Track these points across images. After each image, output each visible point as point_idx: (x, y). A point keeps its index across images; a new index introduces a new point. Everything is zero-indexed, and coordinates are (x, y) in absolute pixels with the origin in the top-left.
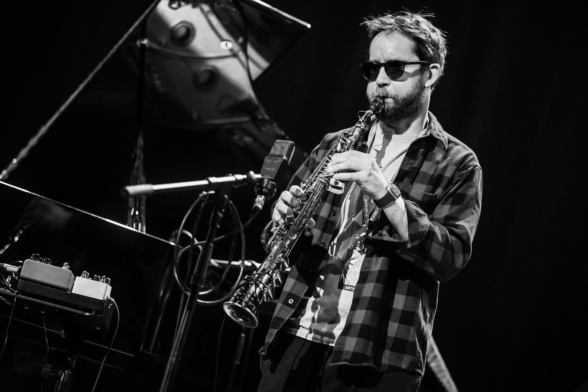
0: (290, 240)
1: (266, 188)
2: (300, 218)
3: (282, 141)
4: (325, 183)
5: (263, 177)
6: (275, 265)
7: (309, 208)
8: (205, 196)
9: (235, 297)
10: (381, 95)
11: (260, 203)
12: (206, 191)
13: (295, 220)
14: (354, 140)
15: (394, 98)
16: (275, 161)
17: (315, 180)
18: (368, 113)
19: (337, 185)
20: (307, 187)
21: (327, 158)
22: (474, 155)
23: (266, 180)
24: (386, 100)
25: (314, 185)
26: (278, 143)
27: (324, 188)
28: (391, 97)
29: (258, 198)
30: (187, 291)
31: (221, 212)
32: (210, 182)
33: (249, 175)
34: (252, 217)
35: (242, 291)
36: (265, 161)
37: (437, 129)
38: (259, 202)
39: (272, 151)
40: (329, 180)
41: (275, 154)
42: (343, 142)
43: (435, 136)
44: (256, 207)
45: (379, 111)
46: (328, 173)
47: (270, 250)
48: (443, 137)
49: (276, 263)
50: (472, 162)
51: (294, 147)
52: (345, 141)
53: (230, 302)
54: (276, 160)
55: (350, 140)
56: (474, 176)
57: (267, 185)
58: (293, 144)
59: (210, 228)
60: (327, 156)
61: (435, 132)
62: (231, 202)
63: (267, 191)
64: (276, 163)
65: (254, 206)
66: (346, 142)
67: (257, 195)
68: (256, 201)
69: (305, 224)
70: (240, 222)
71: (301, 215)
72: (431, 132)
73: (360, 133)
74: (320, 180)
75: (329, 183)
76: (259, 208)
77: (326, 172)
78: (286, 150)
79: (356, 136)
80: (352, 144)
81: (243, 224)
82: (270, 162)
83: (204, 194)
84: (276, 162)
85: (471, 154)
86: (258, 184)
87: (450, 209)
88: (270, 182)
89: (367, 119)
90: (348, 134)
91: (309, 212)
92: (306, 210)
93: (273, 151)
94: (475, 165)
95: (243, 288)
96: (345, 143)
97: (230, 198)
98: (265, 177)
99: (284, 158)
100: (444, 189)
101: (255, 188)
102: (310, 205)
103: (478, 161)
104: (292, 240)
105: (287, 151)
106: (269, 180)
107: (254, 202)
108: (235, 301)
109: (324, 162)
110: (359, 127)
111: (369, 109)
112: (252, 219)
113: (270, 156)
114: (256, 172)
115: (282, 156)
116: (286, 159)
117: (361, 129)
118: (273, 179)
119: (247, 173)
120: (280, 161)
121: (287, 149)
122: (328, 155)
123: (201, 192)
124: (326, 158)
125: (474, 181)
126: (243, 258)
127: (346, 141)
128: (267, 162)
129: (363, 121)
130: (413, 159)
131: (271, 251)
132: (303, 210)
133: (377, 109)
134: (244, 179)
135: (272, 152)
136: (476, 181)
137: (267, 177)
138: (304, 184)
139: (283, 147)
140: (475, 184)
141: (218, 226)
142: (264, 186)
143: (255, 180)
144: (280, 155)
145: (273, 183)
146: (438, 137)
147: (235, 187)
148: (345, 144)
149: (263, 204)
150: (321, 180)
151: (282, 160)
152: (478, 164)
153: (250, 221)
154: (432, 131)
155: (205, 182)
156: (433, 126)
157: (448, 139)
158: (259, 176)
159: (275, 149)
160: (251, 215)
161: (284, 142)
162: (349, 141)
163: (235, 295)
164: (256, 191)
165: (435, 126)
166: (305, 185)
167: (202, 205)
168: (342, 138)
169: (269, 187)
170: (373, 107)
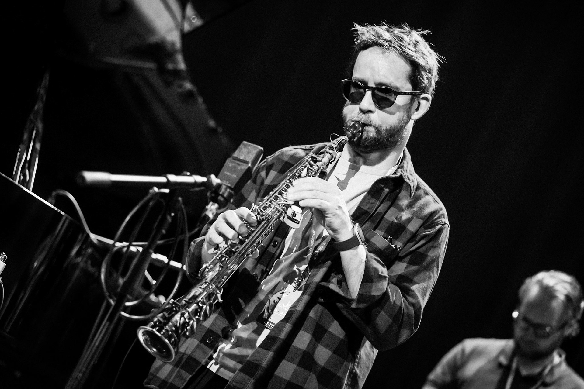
1: (222, 196)
3: (250, 144)
4: (282, 212)
5: (222, 183)
9: (155, 323)
10: (362, 122)
12: (159, 189)
13: (240, 248)
15: (377, 128)
18: (343, 140)
19: (294, 217)
20: (259, 210)
21: (288, 181)
22: (444, 211)
23: (224, 187)
24: (366, 128)
26: (244, 146)
27: (279, 217)
28: (374, 126)
29: (210, 205)
30: (111, 298)
31: (170, 216)
32: (168, 180)
33: (210, 179)
35: (164, 317)
36: (226, 164)
37: (408, 171)
38: (211, 211)
39: (236, 154)
40: (287, 210)
41: (239, 158)
42: (309, 167)
43: (405, 179)
44: (206, 216)
46: (286, 200)
47: (204, 275)
48: (413, 181)
50: (441, 219)
51: (262, 155)
53: (149, 328)
54: (239, 165)
55: (318, 167)
56: (441, 235)
57: (224, 193)
58: (262, 150)
59: (154, 232)
60: (288, 179)
61: (406, 174)
62: (183, 206)
63: (222, 199)
64: (239, 168)
65: (204, 214)
66: (313, 167)
67: (210, 202)
68: (207, 209)
71: (247, 244)
72: (402, 173)
74: (277, 207)
75: (286, 213)
76: (209, 218)
77: (284, 198)
79: (325, 163)
80: (319, 172)
82: (232, 166)
83: (155, 191)
85: (441, 209)
87: (406, 268)
88: (228, 190)
89: (340, 146)
90: (316, 158)
93: (238, 154)
94: (444, 223)
95: (166, 314)
96: (311, 168)
97: (183, 202)
98: (224, 183)
99: (249, 165)
100: (405, 245)
103: (447, 217)
105: (254, 158)
106: (228, 187)
107: (205, 209)
108: (153, 327)
109: (284, 186)
110: (331, 154)
111: (342, 133)
112: (198, 228)
113: (233, 159)
114: (217, 176)
115: (247, 163)
116: (251, 166)
117: (332, 156)
118: (233, 187)
119: (209, 176)
120: (244, 167)
121: (254, 155)
122: (290, 178)
124: (286, 182)
125: (440, 240)
128: (228, 165)
129: (336, 148)
130: (375, 199)
131: (205, 277)
133: (354, 136)
134: (203, 182)
136: (441, 242)
137: (226, 183)
139: (249, 152)
140: (440, 244)
141: (164, 232)
142: (221, 193)
143: (213, 185)
144: (244, 160)
145: (231, 191)
146: (407, 180)
148: (312, 170)
149: (215, 214)
151: (247, 168)
152: (447, 222)
153: (196, 230)
154: (404, 172)
155: (162, 179)
156: (405, 165)
157: (417, 184)
158: (218, 181)
159: (240, 152)
160: (199, 224)
161: (252, 145)
162: (316, 168)
163: (156, 320)
166: (256, 207)
167: (151, 203)
168: (308, 161)
169: (225, 195)
170: (349, 133)
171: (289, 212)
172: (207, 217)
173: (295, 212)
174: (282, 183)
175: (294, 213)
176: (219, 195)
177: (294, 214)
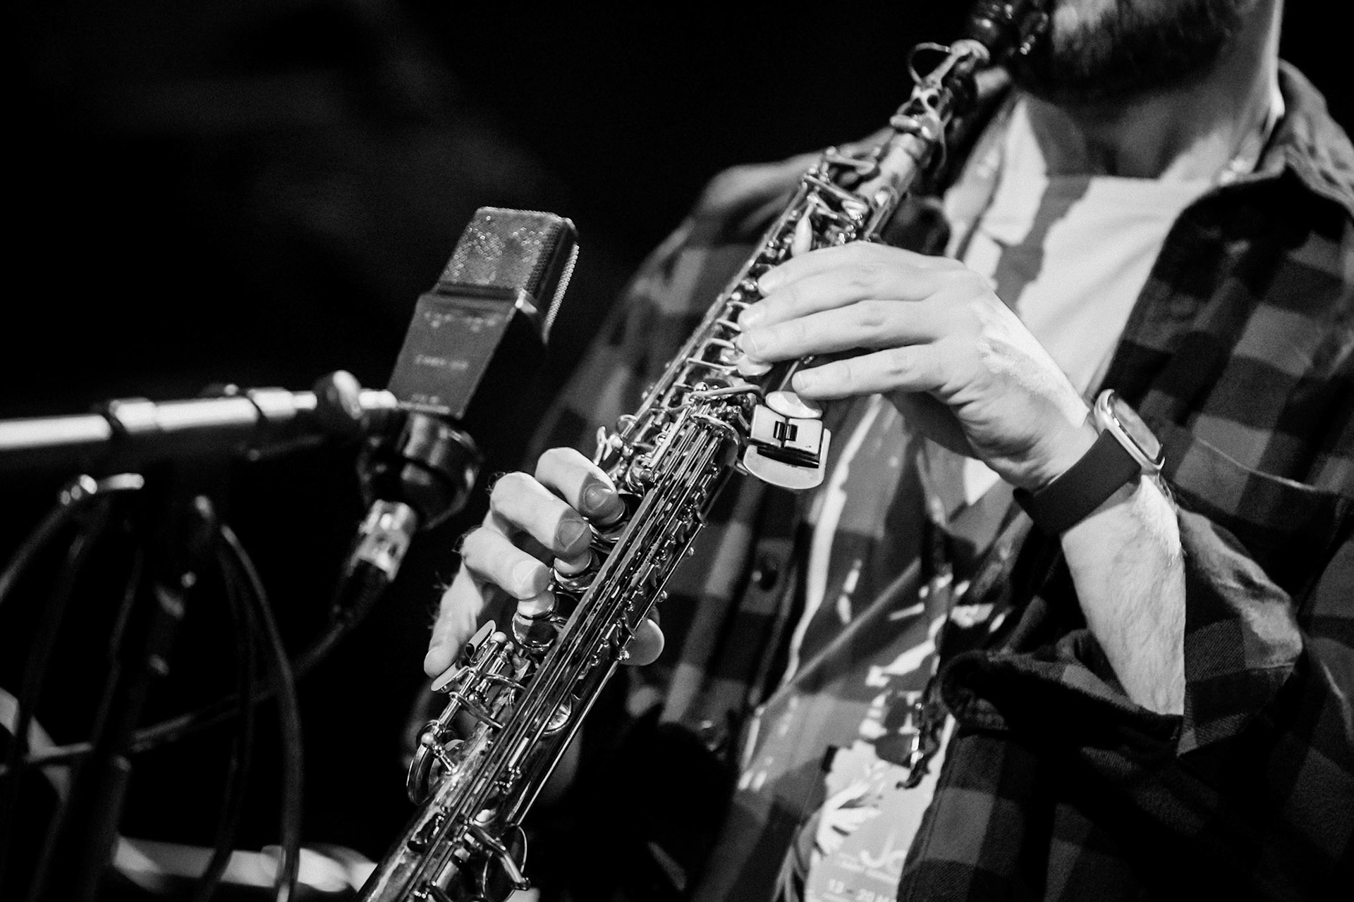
0: (530, 735)
1: (420, 463)
2: (590, 620)
3: (511, 212)
4: (727, 431)
5: (406, 405)
6: (449, 868)
7: (636, 563)
8: (88, 500)
11: (387, 546)
12: (97, 477)
13: (563, 633)
14: (881, 198)
16: (469, 320)
17: (671, 418)
18: (963, 59)
19: (788, 444)
20: (628, 451)
21: (737, 294)
23: (419, 425)
25: (664, 443)
26: (487, 226)
27: (720, 456)
29: (373, 518)
31: (176, 588)
32: (117, 429)
33: (331, 396)
34: (341, 617)
36: (415, 323)
37: (1322, 151)
38: (381, 539)
39: (456, 270)
40: (749, 416)
41: (470, 282)
42: (825, 210)
44: (367, 567)
45: (1019, 46)
47: (427, 793)
49: (456, 860)
51: (576, 248)
52: (836, 205)
54: (475, 313)
55: (866, 201)
57: (425, 450)
58: (569, 230)
59: (115, 673)
60: (739, 286)
61: (1315, 165)
62: (229, 535)
63: (424, 479)
64: (475, 329)
65: (353, 562)
66: (843, 210)
67: (372, 502)
68: (365, 535)
69: (614, 652)
70: (277, 644)
71: (593, 602)
73: (917, 162)
74: (699, 413)
75: (748, 433)
76: (380, 572)
77: (729, 369)
78: (531, 259)
79: (894, 180)
80: (875, 222)
81: (294, 654)
82: (445, 325)
83: (84, 491)
84: (476, 324)
86: (375, 442)
88: (444, 433)
89: (955, 91)
90: (852, 168)
91: (636, 588)
92: (618, 574)
93: (461, 266)
96: (834, 216)
97: (223, 513)
98: (419, 407)
99: (520, 304)
101: (361, 468)
102: (644, 550)
104: (541, 738)
105: (536, 268)
106: (438, 420)
107: (353, 538)
109: (722, 318)
110: (915, 132)
111: (966, 32)
112: (340, 627)
113: (443, 293)
114: (370, 380)
115: (507, 295)
116: (531, 309)
117: (923, 144)
118: (459, 414)
119: (321, 384)
120: (495, 321)
121: (537, 254)
122: (744, 279)
123: (71, 479)
124: (730, 299)
126: (290, 835)
127: (844, 204)
128: (428, 324)
129: (933, 101)
130: (1193, 293)
131: (433, 797)
132: (602, 574)
134: (302, 414)
135: (456, 274)
137: (428, 403)
138: (612, 437)
139: (512, 248)
141: (160, 665)
142: (410, 451)
143: (358, 422)
144: (497, 288)
145: (457, 437)
146: (1324, 188)
147: (255, 454)
148: (837, 223)
149: (401, 551)
150: (703, 412)
151: (510, 317)
153: (331, 638)
154: (1298, 157)
155: (90, 428)
156: (1300, 133)
158: (383, 400)
159: (472, 253)
160: (336, 609)
161: (523, 219)
162: (855, 209)
164: (366, 478)
165: (1312, 135)
166: (616, 441)
167: (77, 547)
168: (818, 189)
169: (434, 459)
170: (987, 24)
171: (762, 426)
172: (372, 571)
173: (787, 418)
174: (713, 309)
175: (783, 426)
176: (405, 461)
177: (786, 429)
